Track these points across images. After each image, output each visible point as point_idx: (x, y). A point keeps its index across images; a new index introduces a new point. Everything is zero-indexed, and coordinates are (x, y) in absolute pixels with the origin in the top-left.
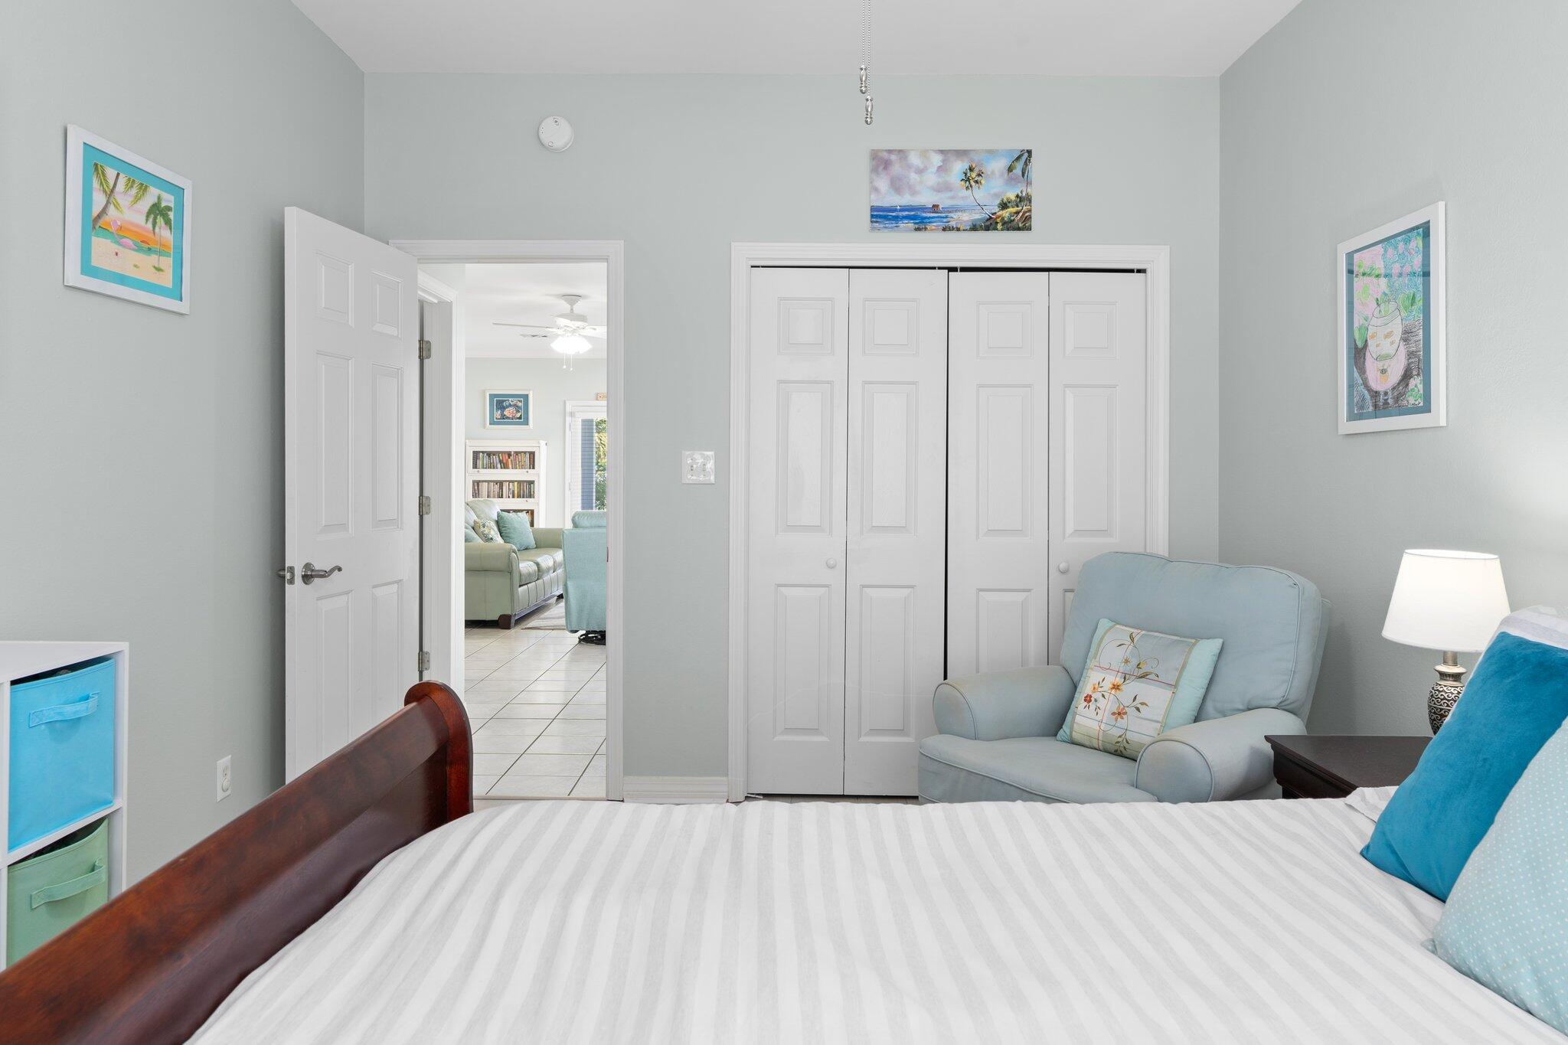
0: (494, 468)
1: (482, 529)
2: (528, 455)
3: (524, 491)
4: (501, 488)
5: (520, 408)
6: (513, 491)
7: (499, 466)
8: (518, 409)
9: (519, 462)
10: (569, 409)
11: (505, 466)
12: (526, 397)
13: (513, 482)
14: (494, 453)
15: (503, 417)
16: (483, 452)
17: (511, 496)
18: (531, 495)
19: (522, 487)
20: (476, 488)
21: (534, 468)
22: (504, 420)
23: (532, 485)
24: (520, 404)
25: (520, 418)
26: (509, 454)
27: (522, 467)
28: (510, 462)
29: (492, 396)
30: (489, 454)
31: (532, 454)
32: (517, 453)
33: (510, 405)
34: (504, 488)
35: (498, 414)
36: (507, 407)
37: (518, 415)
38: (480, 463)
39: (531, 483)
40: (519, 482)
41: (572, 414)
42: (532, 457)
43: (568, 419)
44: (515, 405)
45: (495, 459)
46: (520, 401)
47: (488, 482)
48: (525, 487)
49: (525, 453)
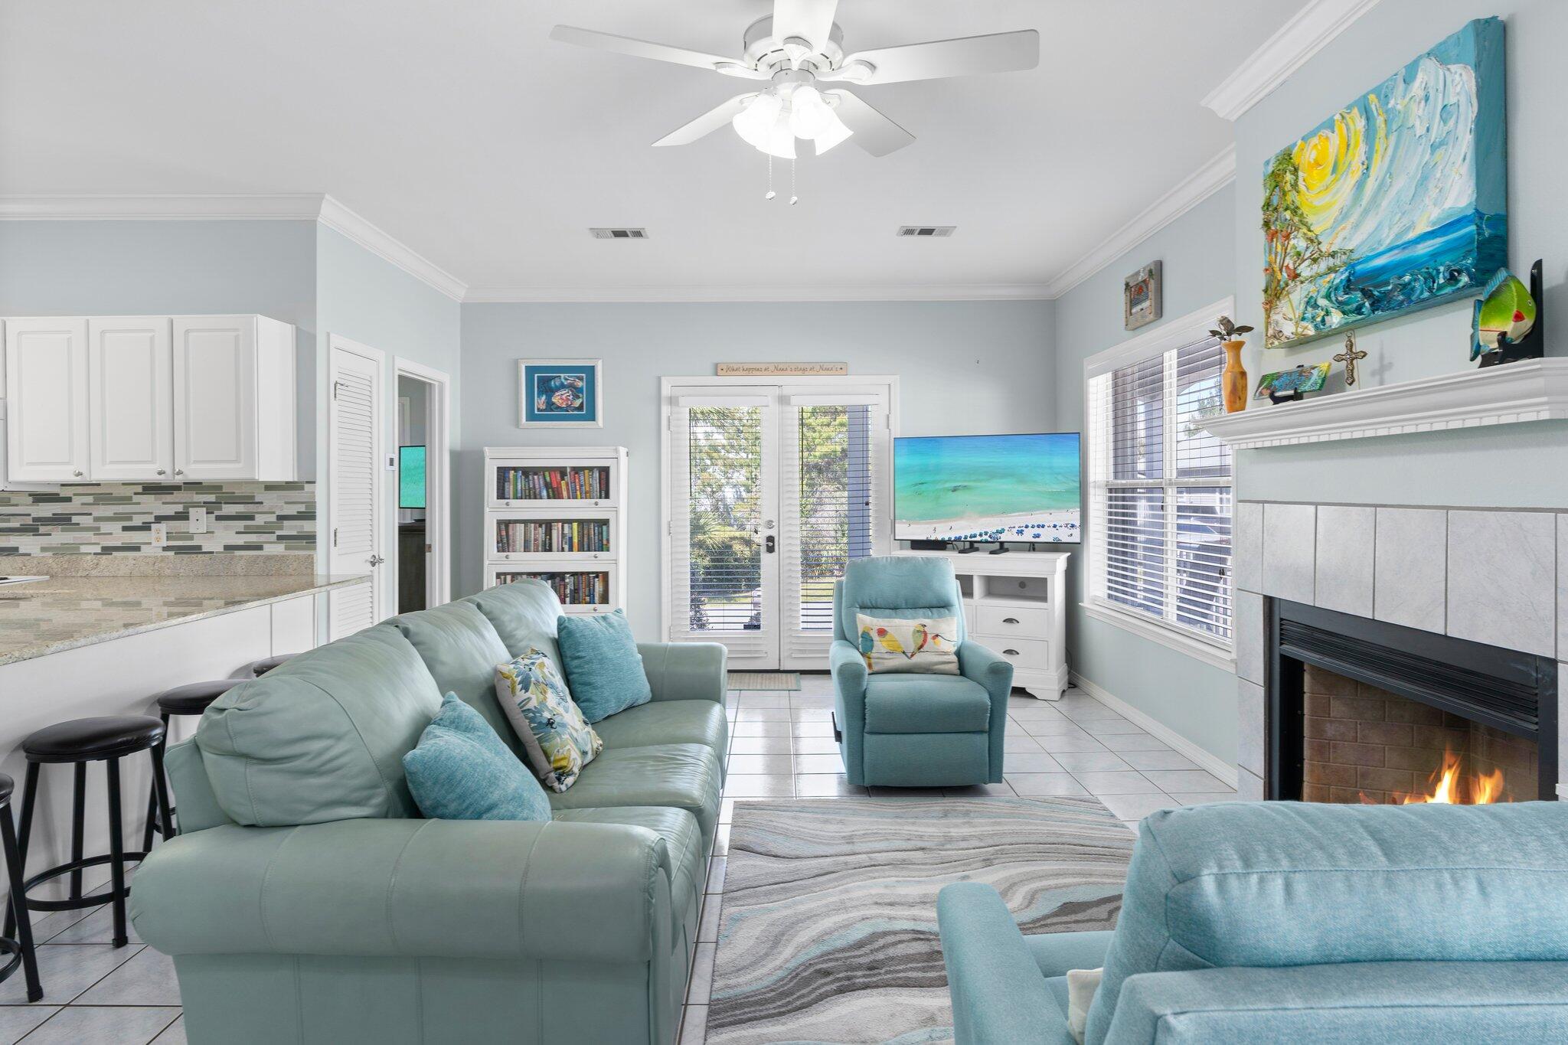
0: (535, 498)
1: (521, 695)
2: (596, 474)
3: (589, 538)
4: (549, 532)
5: (580, 390)
6: (571, 539)
7: (544, 493)
8: (576, 392)
9: (581, 486)
10: (666, 390)
11: (555, 494)
12: (590, 371)
13: (570, 522)
14: (536, 471)
15: (550, 405)
16: (515, 469)
17: (566, 547)
18: (603, 546)
19: (586, 532)
20: (504, 533)
21: (607, 496)
22: (552, 413)
23: (604, 528)
24: (580, 384)
25: (580, 408)
26: (562, 471)
27: (587, 495)
28: (564, 487)
29: (531, 371)
30: (527, 472)
31: (605, 472)
32: (577, 470)
33: (563, 386)
34: (554, 534)
35: (540, 402)
36: (558, 389)
37: (577, 403)
38: (510, 489)
39: (605, 522)
40: (582, 523)
41: (673, 401)
42: (603, 477)
43: (665, 410)
44: (571, 386)
45: (538, 481)
46: (581, 379)
47: (525, 522)
48: (593, 529)
49: (591, 469)
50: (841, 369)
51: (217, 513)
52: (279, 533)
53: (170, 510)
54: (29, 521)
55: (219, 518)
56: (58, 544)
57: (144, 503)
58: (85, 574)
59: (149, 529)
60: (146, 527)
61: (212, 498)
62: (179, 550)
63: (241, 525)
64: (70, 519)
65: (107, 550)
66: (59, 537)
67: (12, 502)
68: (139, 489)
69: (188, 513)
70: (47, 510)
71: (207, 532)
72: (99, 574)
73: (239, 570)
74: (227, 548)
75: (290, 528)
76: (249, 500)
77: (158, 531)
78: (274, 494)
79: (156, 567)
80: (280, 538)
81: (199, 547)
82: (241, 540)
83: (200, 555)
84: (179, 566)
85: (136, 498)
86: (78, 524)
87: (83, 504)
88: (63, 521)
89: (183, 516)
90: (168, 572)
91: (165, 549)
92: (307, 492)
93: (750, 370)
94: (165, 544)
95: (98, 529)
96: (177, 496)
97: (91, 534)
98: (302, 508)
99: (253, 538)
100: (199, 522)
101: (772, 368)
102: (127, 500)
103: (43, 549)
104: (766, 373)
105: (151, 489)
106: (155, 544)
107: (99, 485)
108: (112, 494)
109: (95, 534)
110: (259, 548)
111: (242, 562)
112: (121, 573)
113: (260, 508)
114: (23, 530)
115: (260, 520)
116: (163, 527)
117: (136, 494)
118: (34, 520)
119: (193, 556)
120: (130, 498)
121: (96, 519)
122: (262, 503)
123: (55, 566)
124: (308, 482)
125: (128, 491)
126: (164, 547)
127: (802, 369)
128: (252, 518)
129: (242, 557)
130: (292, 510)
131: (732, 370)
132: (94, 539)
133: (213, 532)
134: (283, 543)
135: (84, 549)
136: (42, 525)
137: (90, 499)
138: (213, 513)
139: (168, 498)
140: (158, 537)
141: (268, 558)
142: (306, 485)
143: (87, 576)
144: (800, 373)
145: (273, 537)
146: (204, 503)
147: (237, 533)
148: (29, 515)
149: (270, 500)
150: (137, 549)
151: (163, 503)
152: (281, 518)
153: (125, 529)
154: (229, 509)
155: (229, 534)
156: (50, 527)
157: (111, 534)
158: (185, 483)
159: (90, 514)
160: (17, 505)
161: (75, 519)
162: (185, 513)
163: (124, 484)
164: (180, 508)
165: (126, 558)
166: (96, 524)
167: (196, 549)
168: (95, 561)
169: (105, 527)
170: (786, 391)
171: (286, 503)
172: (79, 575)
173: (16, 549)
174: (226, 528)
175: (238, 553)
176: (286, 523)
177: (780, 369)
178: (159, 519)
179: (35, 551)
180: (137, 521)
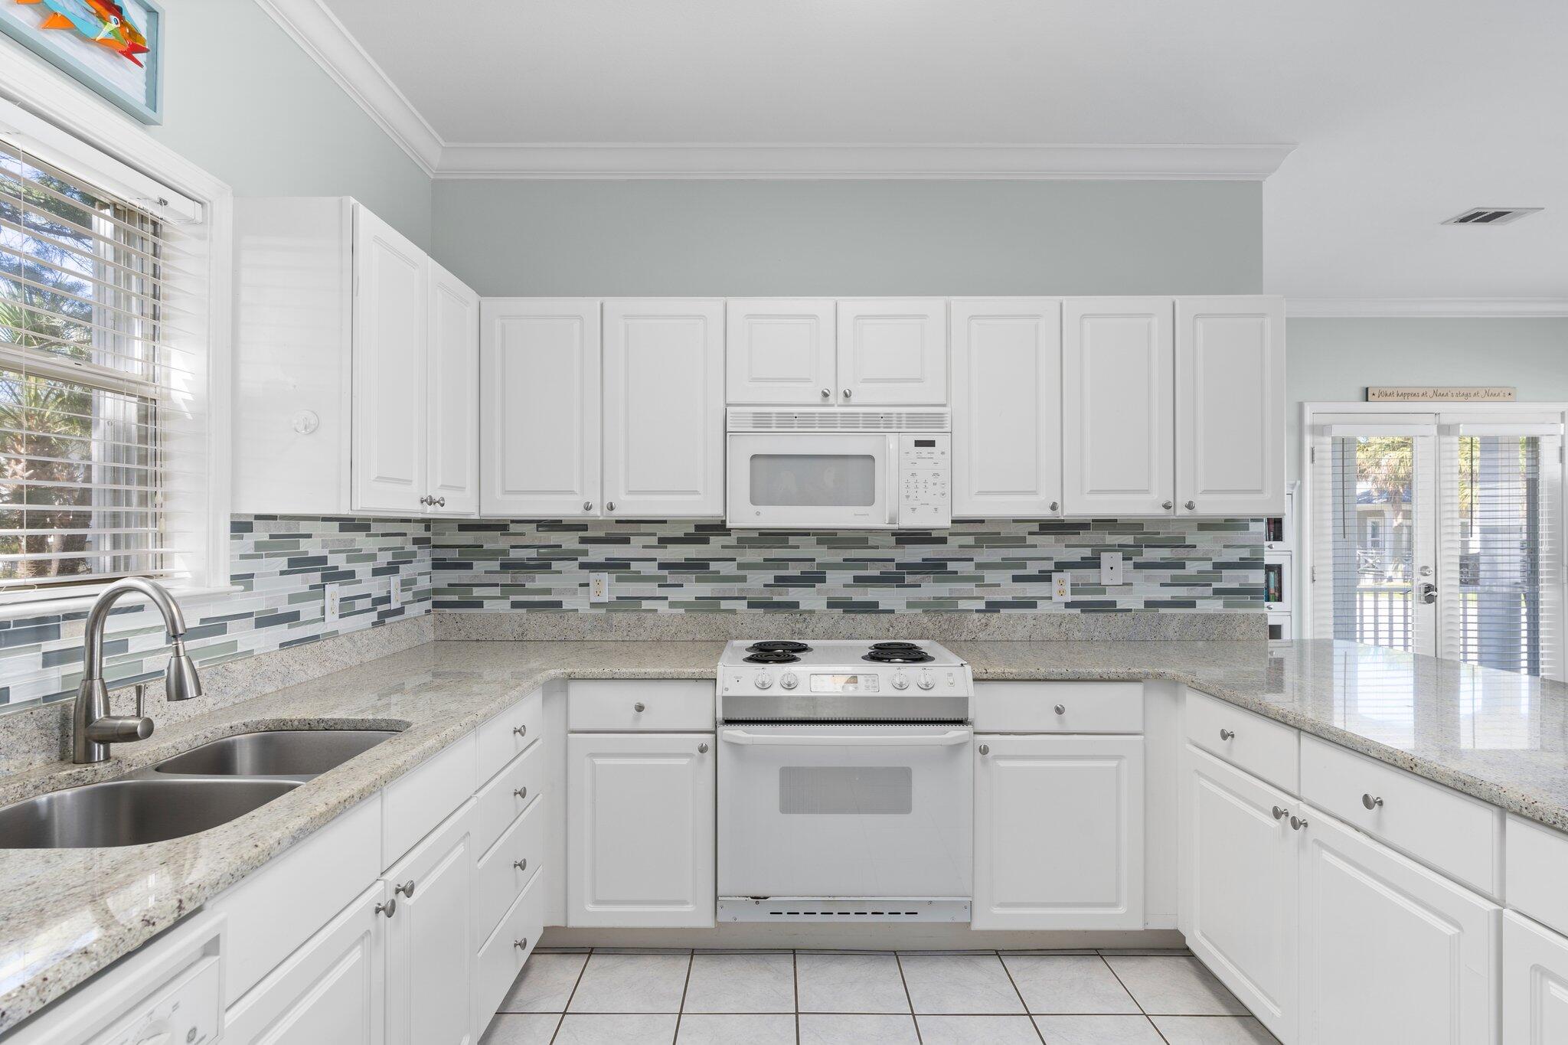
31: (1275, 521)
41: (1316, 430)
42: (1276, 524)
43: (1308, 440)
50: (1509, 395)
51: (1137, 559)
52: (1216, 585)
53: (1076, 555)
54: (891, 568)
55: (1137, 566)
56: (929, 598)
57: (1041, 546)
58: (970, 637)
59: (1049, 579)
60: (1045, 577)
61: (1129, 539)
62: (1086, 607)
63: (1167, 574)
64: (945, 566)
65: (993, 607)
66: (930, 589)
67: (870, 543)
68: (1036, 528)
69: (1099, 559)
70: (915, 554)
71: (1124, 584)
72: (989, 638)
73: (1171, 634)
74: (1149, 604)
75: (1231, 579)
76: (1178, 543)
77: (1061, 582)
78: (1209, 535)
79: (1063, 629)
80: (1218, 592)
81: (1114, 603)
82: (1167, 594)
83: (1120, 614)
84: (1092, 627)
85: (1030, 540)
86: (956, 572)
87: (961, 547)
88: (936, 568)
89: (1093, 563)
90: (1078, 635)
91: (1068, 605)
92: (1253, 533)
93: (1406, 396)
94: (1069, 598)
95: (982, 578)
96: (1085, 537)
97: (972, 586)
98: (1245, 553)
99: (1182, 592)
100: (1113, 570)
101: (1430, 393)
102: (1019, 542)
103: (910, 605)
104: (1424, 398)
105: (1051, 527)
106: (1056, 598)
107: (982, 521)
108: (999, 533)
109: (977, 586)
110: (1191, 604)
111: (1174, 623)
112: (1017, 636)
113: (1193, 553)
114: (884, 580)
115: (1192, 568)
116: (1067, 576)
117: (1030, 533)
118: (899, 566)
119: (1111, 614)
120: (1024, 539)
121: (979, 566)
122: (1195, 547)
123: (931, 626)
124: (1253, 520)
125: (1021, 530)
126: (1066, 603)
127: (1466, 395)
128: (1182, 566)
129: (1174, 616)
130: (1233, 556)
131: (1385, 395)
132: (977, 592)
133: (1131, 584)
134: (1221, 598)
135: (963, 605)
136: (908, 573)
137: (970, 540)
138: (1131, 559)
139: (1073, 539)
140: (1062, 587)
141: (1209, 618)
142: (1251, 524)
143: (973, 640)
144: (1463, 398)
145: (1209, 591)
146: (1119, 546)
147: (1162, 585)
148: (893, 560)
149: (1205, 542)
150: (1033, 605)
151: (1067, 546)
152: (1220, 566)
153: (1016, 579)
154: (1151, 555)
155: (1151, 587)
156: (919, 577)
157: (999, 585)
158: (1093, 521)
159: (972, 560)
160: (877, 547)
161: (951, 566)
162: (1094, 559)
163: (1015, 521)
164: (1087, 552)
165: (1025, 617)
166: (979, 573)
167: (1109, 606)
168: (983, 621)
169: (990, 576)
170: (1445, 420)
171: (1225, 547)
172: (963, 638)
173: (876, 604)
174: (1147, 579)
175: (1162, 611)
176: (1225, 573)
177: (1439, 394)
178: (1061, 567)
179: (900, 607)
180: (1032, 569)
